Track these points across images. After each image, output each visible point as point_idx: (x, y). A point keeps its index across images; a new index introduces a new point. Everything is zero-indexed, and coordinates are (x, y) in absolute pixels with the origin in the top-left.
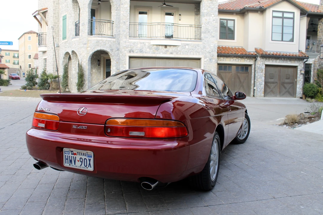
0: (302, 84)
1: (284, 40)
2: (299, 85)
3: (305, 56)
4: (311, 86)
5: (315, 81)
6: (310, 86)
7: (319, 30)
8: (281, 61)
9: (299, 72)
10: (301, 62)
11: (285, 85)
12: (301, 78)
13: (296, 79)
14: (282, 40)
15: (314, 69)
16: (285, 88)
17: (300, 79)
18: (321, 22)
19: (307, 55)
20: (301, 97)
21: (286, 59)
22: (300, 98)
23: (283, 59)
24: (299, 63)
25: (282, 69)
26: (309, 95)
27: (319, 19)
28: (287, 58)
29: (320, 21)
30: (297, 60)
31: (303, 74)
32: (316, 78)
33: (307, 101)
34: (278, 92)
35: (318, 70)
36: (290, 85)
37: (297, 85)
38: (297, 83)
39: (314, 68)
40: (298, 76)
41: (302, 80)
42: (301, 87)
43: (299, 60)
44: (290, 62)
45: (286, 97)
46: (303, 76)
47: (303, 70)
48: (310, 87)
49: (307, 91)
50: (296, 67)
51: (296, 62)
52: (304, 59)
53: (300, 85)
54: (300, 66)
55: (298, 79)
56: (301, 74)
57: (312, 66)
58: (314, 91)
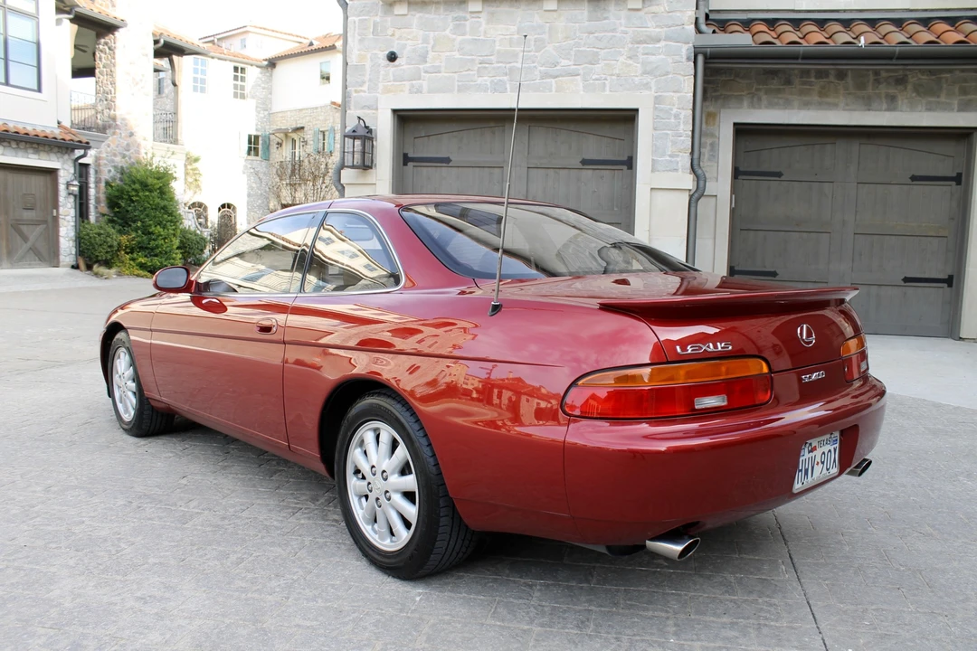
0: (73, 224)
1: (11, 82)
2: (65, 229)
3: (80, 142)
4: (102, 232)
5: (104, 215)
6: (97, 231)
7: (101, 66)
8: (8, 151)
9: (62, 187)
10: (66, 157)
11: (24, 228)
12: (69, 206)
13: (55, 211)
14: (7, 83)
15: (97, 182)
16: (25, 239)
17: (67, 209)
18: (106, 44)
19: (84, 140)
20: (74, 263)
21: (22, 145)
22: (73, 267)
23: (14, 146)
24: (61, 159)
25: (12, 177)
26: (100, 258)
27: (99, 36)
28: (26, 142)
29: (102, 41)
30: (56, 149)
31: (75, 196)
32: (104, 208)
33: (96, 275)
34: (5, 251)
35: (108, 184)
36: (40, 229)
37: (61, 229)
38: (61, 222)
39: (96, 178)
40: (61, 199)
41: (72, 212)
42: (72, 234)
43: (62, 153)
44: (36, 156)
45: (30, 266)
46: (75, 200)
47: (76, 183)
48: (99, 234)
49: (91, 244)
50: (52, 173)
51: (53, 156)
52: (73, 150)
53: (69, 227)
54: (64, 169)
55: (61, 210)
56: (69, 194)
57: (92, 171)
58: (111, 246)
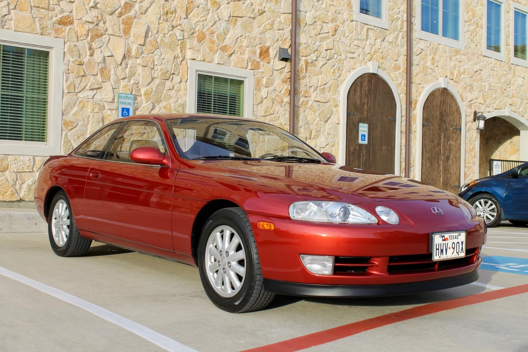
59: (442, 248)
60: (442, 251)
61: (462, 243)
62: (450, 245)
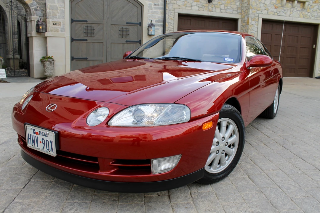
59: (33, 139)
60: (34, 141)
61: (51, 143)
62: (40, 140)
